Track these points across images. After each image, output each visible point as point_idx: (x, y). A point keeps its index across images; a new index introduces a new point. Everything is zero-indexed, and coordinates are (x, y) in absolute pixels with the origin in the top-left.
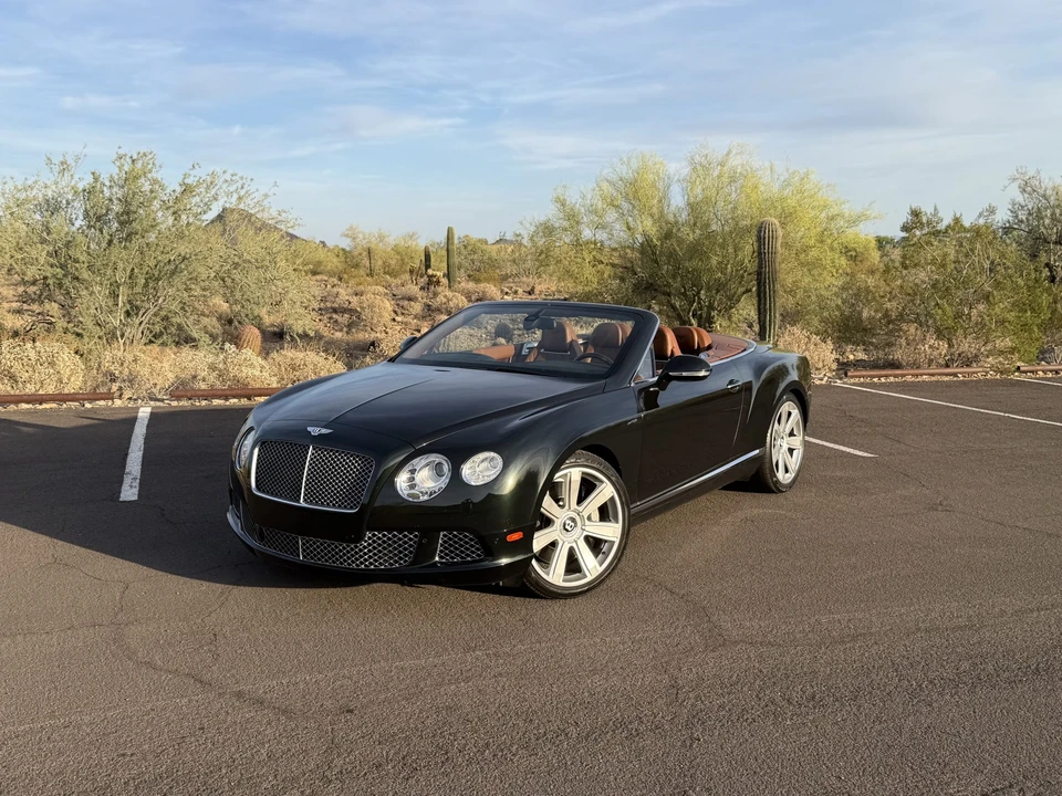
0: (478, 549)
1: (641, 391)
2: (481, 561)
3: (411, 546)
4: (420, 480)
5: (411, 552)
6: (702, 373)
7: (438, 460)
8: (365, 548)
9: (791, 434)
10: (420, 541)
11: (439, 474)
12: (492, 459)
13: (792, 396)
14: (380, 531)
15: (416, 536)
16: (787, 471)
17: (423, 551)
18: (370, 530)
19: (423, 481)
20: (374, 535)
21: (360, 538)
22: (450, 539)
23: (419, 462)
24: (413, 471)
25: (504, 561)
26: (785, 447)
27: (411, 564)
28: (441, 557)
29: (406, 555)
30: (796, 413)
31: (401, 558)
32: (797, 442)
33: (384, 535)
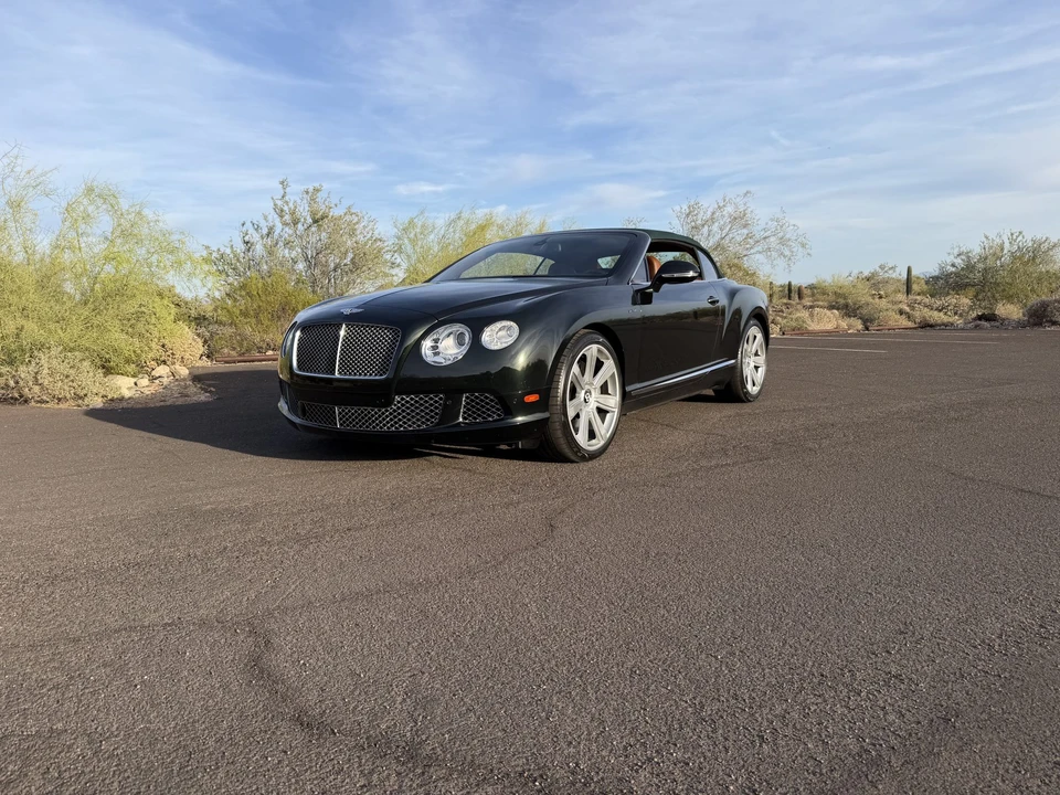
0: (498, 409)
2: (502, 419)
3: (436, 408)
4: (444, 348)
5: (436, 414)
6: (691, 274)
7: (461, 330)
8: (395, 411)
9: (756, 354)
10: (445, 404)
11: (460, 343)
12: (509, 328)
13: (756, 322)
14: (408, 394)
15: (441, 399)
16: (754, 384)
17: (449, 412)
18: (399, 394)
19: (446, 349)
20: (403, 399)
21: (389, 403)
22: (472, 401)
23: (442, 331)
24: (436, 341)
25: (520, 419)
26: (752, 365)
27: (438, 424)
28: (464, 418)
29: (432, 417)
30: (760, 336)
31: (428, 420)
32: (761, 360)
33: (412, 399)
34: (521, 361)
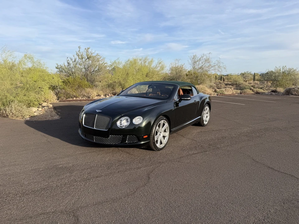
0: (136, 140)
1: (175, 102)
2: (137, 142)
3: (120, 139)
4: (123, 123)
5: (120, 140)
6: (189, 99)
7: (128, 118)
8: (109, 139)
9: (207, 113)
10: (123, 137)
11: (128, 122)
12: (140, 118)
13: (207, 105)
14: (113, 135)
15: (122, 136)
16: (206, 121)
17: (124, 140)
18: (111, 135)
19: (124, 123)
20: (112, 136)
21: (108, 137)
22: (130, 137)
23: (123, 118)
24: (121, 121)
25: (142, 143)
26: (206, 116)
27: (121, 143)
28: (128, 141)
29: (119, 141)
30: (208, 108)
31: (118, 142)
32: (208, 115)
33: (114, 136)
34: (144, 124)
